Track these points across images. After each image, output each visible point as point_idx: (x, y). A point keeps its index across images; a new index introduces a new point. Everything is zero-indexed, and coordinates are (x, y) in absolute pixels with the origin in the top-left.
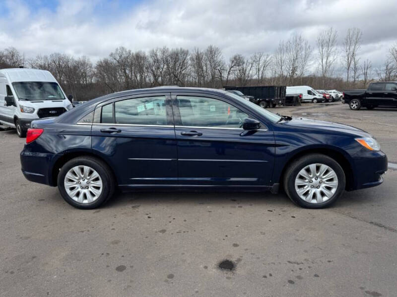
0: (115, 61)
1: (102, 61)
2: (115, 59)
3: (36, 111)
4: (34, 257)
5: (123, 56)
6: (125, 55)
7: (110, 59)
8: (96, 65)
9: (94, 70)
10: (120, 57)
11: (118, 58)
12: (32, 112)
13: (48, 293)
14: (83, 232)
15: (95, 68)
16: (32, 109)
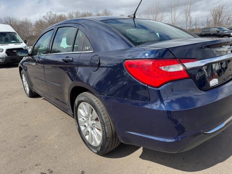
0: (46, 21)
1: (38, 21)
2: (46, 19)
3: (4, 51)
4: (36, 136)
5: (51, 17)
6: (52, 16)
7: (43, 20)
8: (34, 24)
9: (33, 27)
10: (50, 18)
11: (48, 19)
12: (2, 51)
13: (56, 157)
14: (63, 119)
15: (34, 26)
16: (1, 50)
